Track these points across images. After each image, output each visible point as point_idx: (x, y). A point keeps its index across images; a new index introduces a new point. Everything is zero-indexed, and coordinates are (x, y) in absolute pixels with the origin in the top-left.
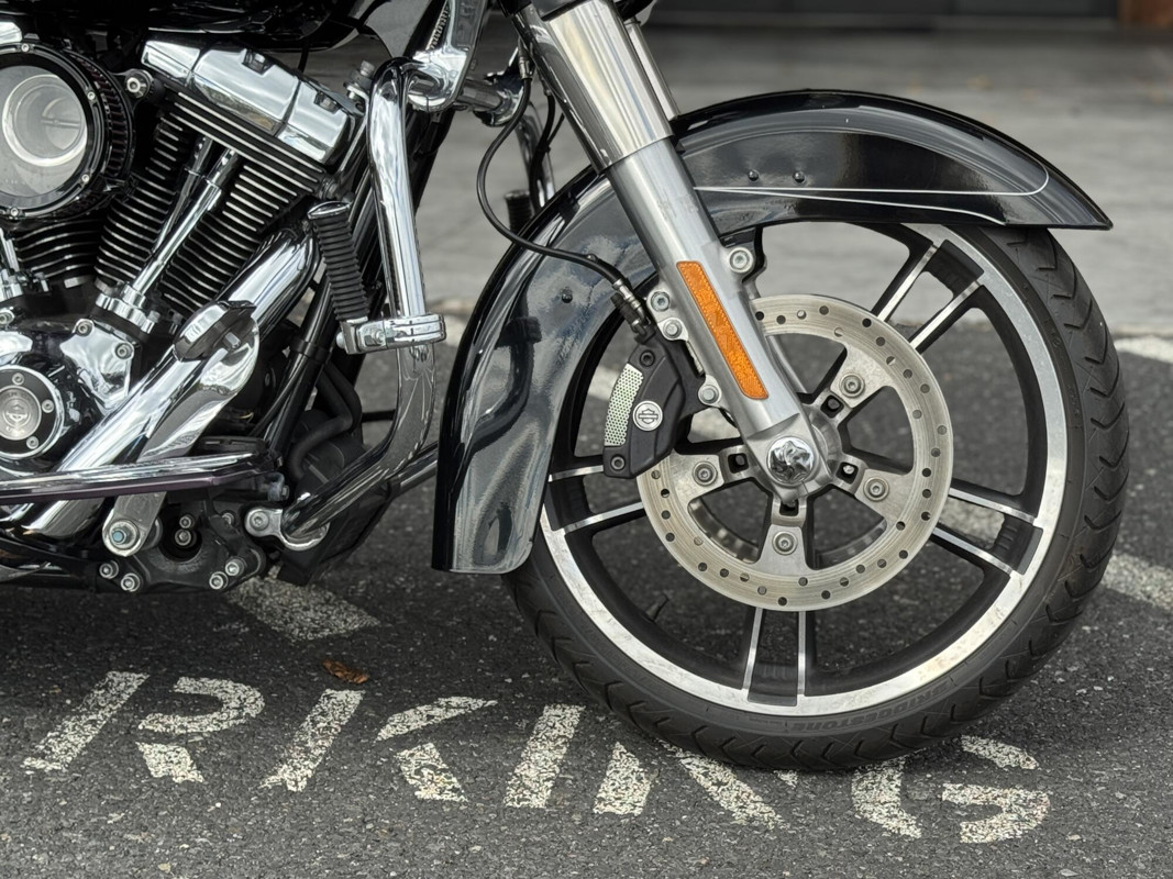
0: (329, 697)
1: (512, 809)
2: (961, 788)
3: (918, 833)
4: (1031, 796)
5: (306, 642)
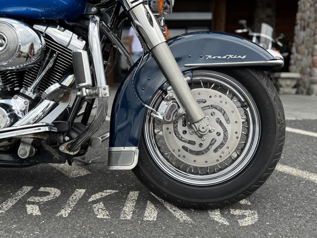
0: (77, 191)
5: (74, 178)
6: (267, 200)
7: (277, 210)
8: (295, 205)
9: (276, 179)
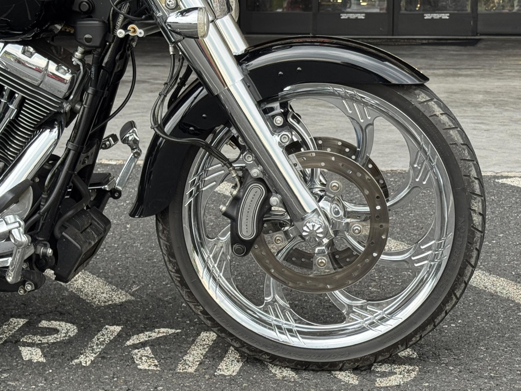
1: (179, 373)
2: (380, 365)
3: (357, 383)
4: (411, 368)
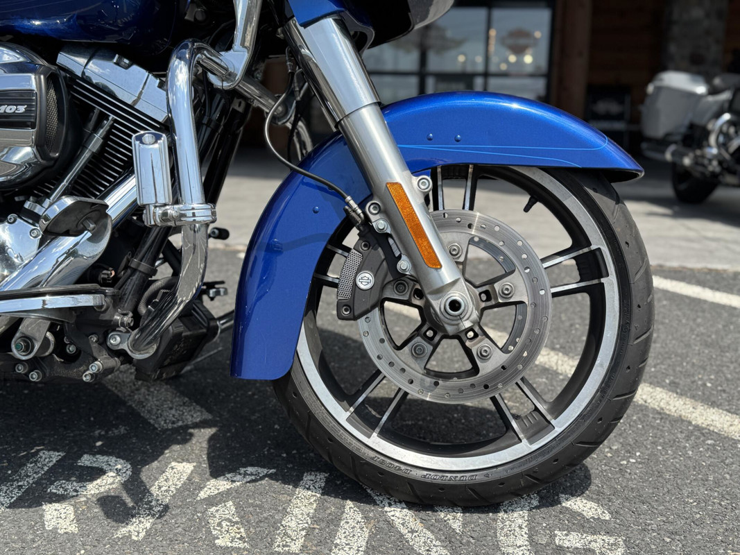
0: (172, 468)
2: (567, 535)
4: (612, 540)
5: (167, 430)
6: (653, 507)
7: (677, 537)
8: (726, 523)
9: (685, 447)
